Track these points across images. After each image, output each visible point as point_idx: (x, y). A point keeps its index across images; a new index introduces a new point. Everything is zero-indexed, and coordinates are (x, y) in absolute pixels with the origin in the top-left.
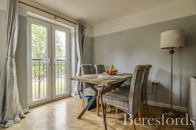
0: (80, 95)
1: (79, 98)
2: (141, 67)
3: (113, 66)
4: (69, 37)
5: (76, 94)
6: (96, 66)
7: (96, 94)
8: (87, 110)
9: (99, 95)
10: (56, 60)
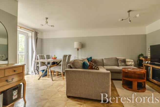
0: (36, 72)
1: (34, 74)
2: (65, 55)
3: (55, 55)
4: (27, 38)
5: (32, 72)
6: (45, 55)
7: (47, 68)
8: (42, 77)
9: (48, 68)
10: (19, 52)
